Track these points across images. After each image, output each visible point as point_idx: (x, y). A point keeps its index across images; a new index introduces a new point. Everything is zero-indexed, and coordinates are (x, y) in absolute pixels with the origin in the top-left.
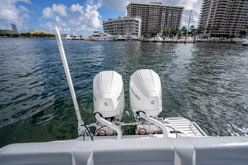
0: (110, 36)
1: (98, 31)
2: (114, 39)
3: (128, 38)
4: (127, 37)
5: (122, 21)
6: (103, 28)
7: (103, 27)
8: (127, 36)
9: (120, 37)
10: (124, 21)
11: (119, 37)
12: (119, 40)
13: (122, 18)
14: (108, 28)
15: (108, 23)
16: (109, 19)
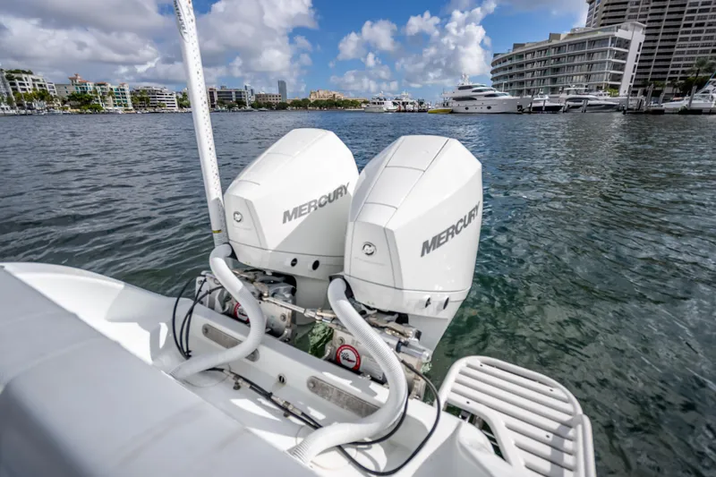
0: (509, 97)
1: (471, 84)
2: (518, 107)
3: (571, 104)
4: (570, 100)
5: (559, 48)
6: (491, 76)
7: (492, 72)
8: (571, 96)
9: (544, 100)
10: (570, 44)
11: (538, 101)
12: (538, 110)
13: (562, 37)
14: (508, 72)
15: (511, 59)
16: (516, 46)
